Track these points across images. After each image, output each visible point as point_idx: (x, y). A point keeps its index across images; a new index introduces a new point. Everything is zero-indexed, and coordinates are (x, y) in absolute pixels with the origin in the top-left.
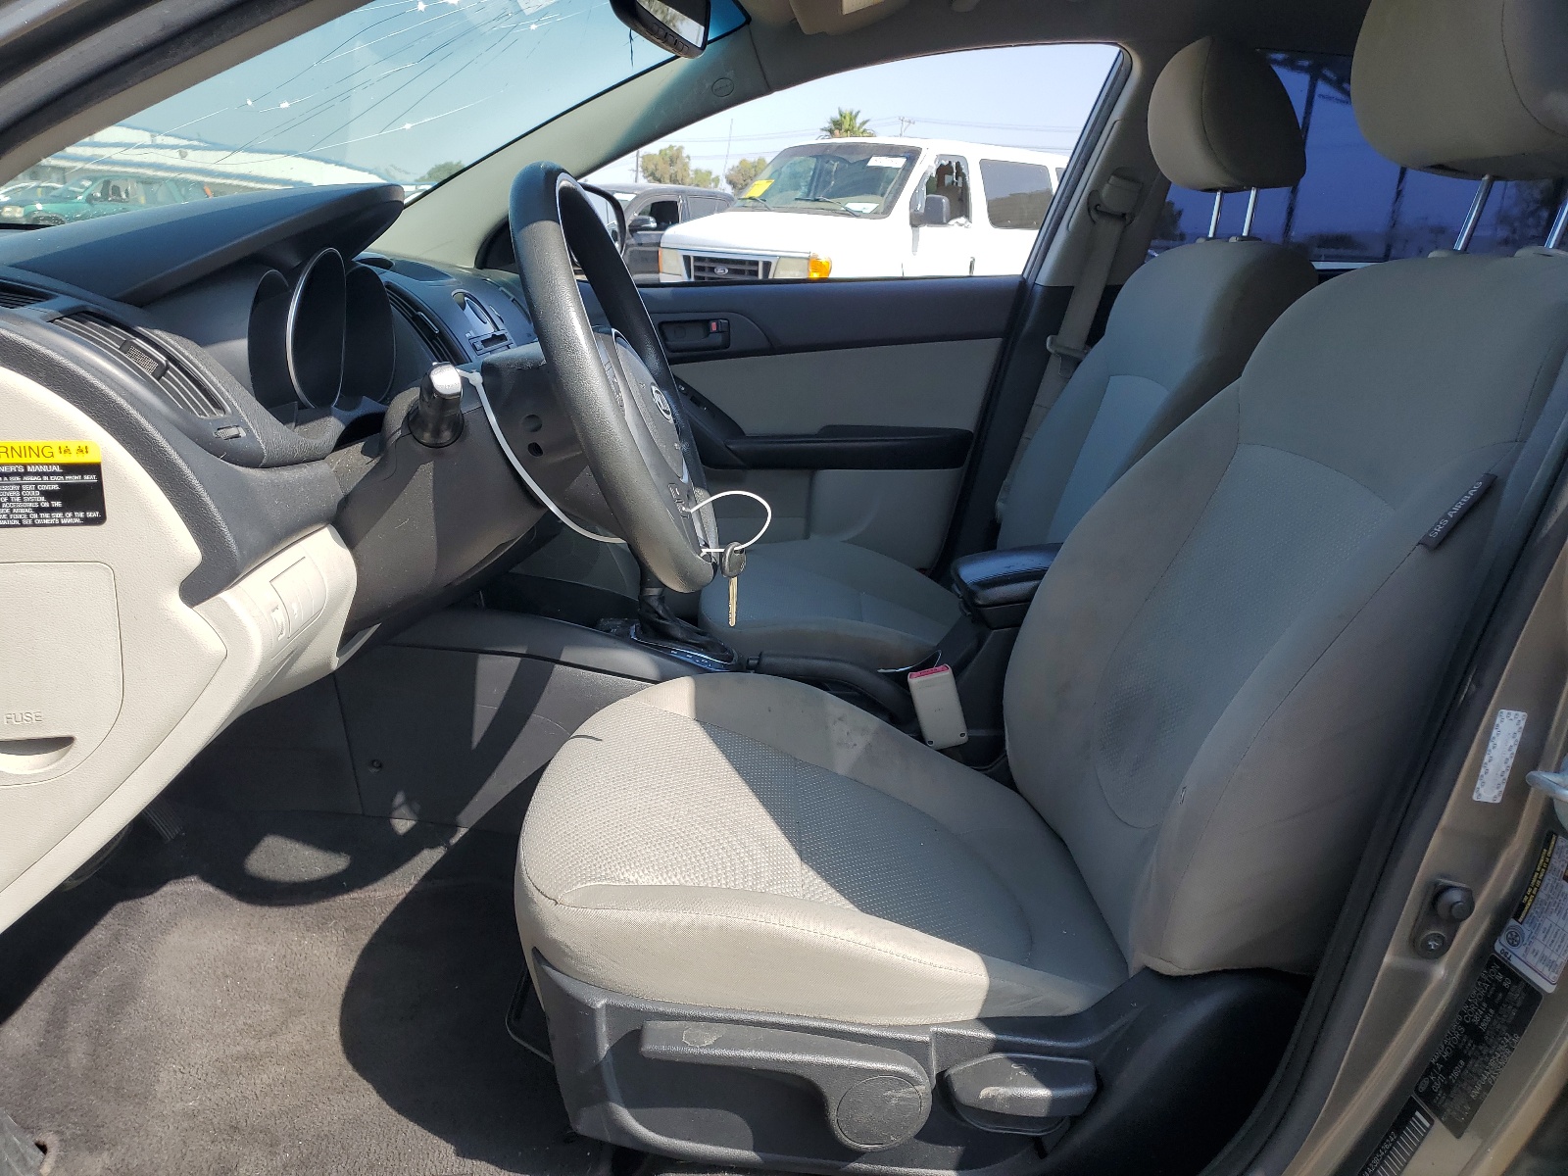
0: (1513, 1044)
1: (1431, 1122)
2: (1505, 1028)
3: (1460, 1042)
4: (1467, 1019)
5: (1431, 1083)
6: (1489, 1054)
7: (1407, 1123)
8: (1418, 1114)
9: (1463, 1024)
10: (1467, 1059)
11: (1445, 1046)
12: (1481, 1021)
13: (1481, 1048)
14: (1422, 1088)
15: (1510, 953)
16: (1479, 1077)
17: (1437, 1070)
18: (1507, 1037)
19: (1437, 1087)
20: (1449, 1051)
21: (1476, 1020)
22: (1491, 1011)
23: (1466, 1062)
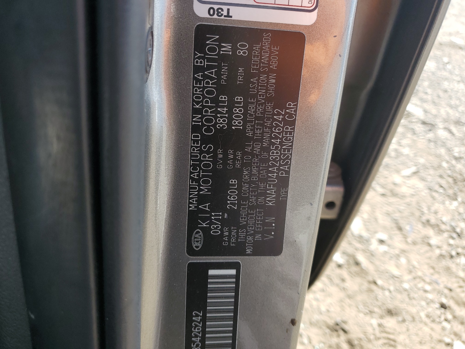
0: (291, 116)
1: (236, 266)
2: (269, 107)
3: (215, 162)
4: (207, 130)
5: (206, 231)
6: (263, 149)
7: (205, 290)
8: (211, 272)
9: (205, 140)
10: (238, 174)
11: (197, 181)
12: (230, 119)
13: (248, 149)
14: (197, 245)
15: (225, 8)
16: (265, 180)
17: (206, 212)
18: (279, 114)
19: (216, 230)
20: (205, 182)
21: (222, 123)
22: (239, 99)
23: (238, 177)
